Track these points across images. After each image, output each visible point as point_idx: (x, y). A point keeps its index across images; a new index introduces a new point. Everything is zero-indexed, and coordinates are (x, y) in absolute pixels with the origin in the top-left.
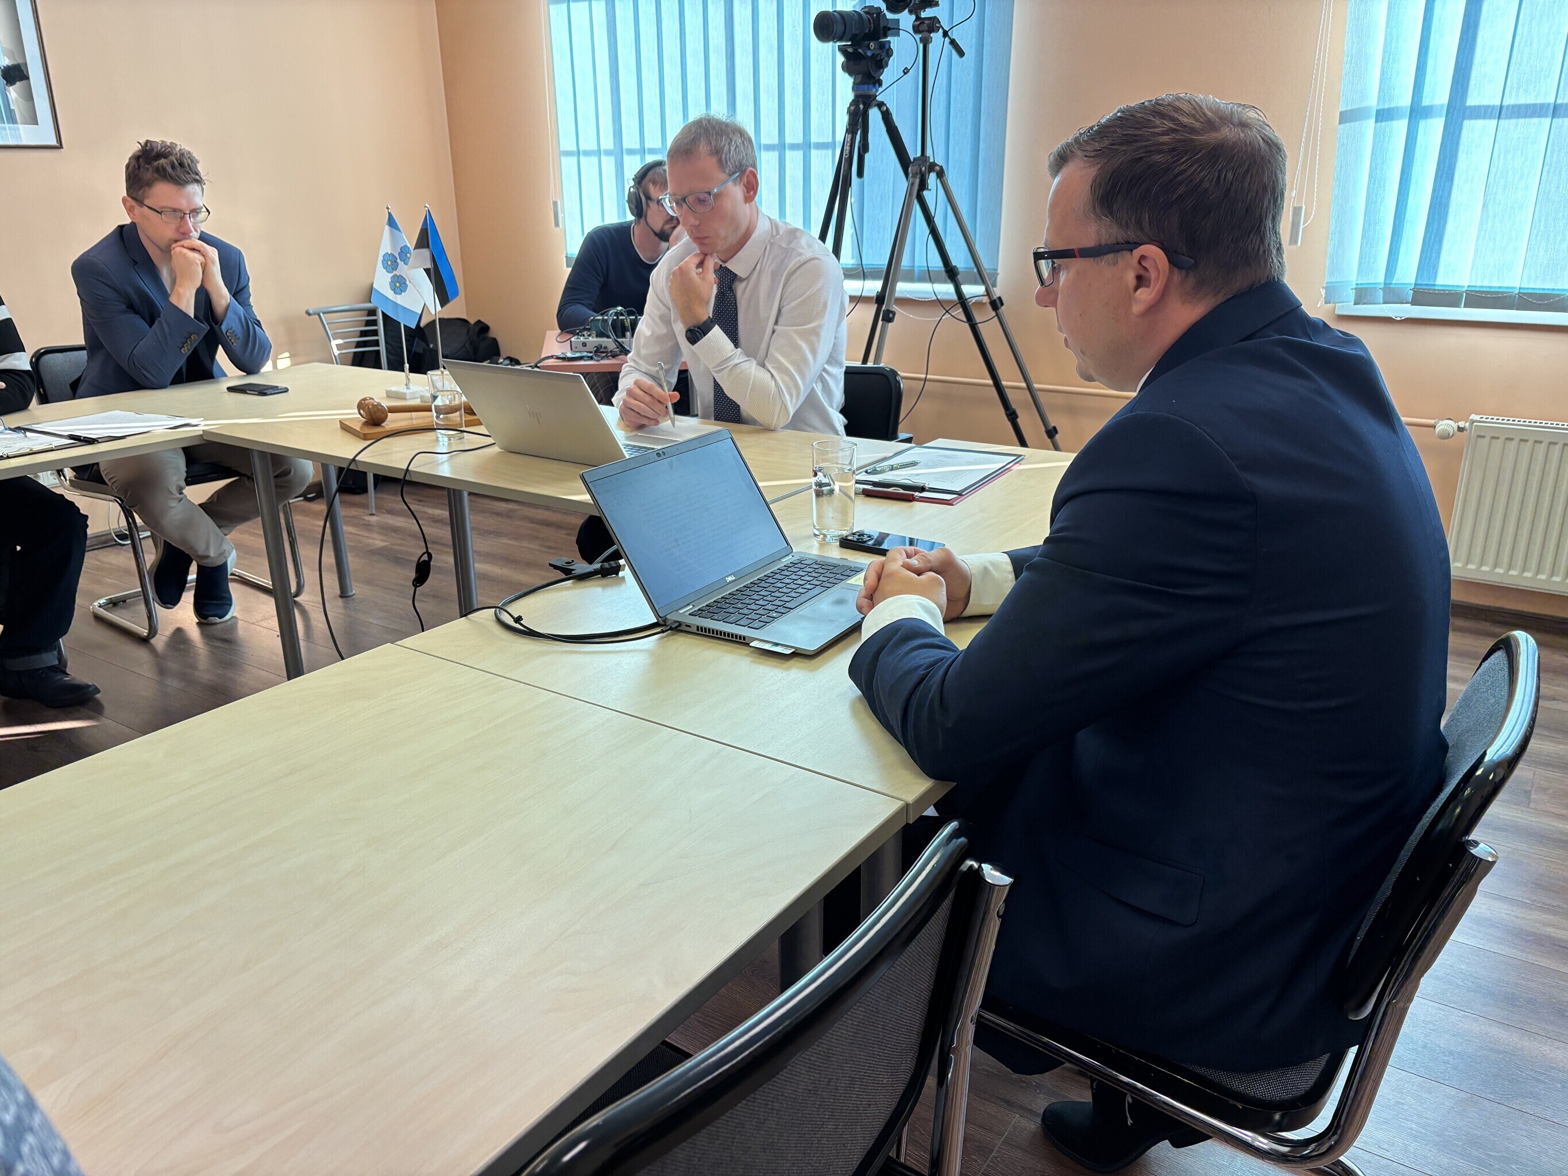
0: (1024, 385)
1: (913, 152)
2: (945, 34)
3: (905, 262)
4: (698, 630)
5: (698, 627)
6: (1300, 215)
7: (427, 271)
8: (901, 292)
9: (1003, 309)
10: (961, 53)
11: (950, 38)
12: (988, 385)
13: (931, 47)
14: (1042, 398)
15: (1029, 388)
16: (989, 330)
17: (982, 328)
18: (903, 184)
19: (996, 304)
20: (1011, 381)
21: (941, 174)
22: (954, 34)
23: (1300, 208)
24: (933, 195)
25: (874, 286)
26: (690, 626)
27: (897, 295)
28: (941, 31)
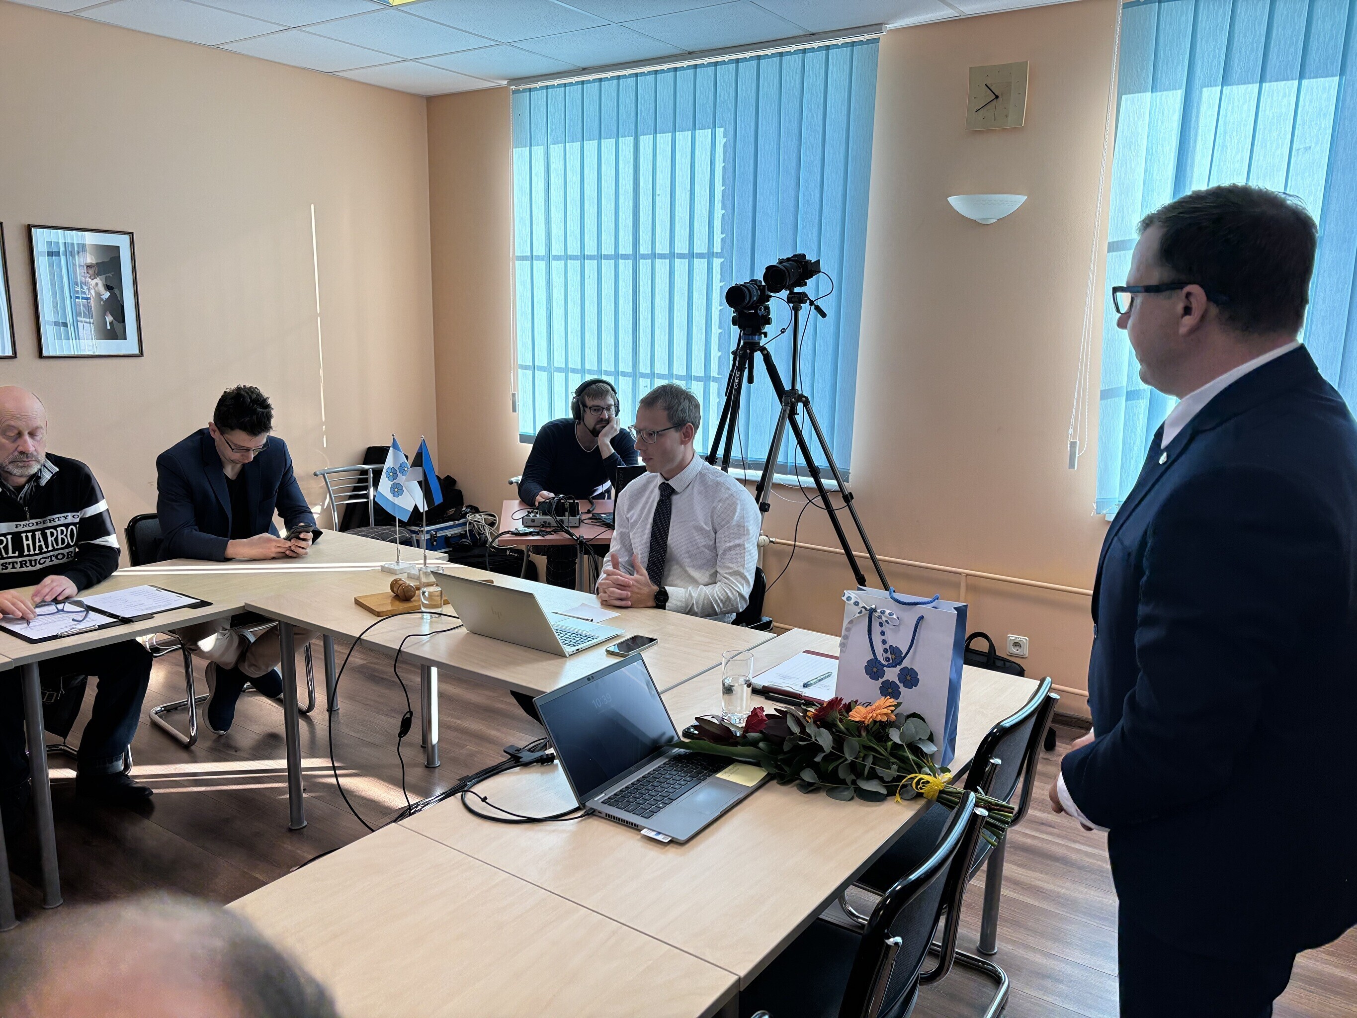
0: (868, 555)
1: (787, 387)
2: (812, 303)
3: (780, 459)
4: (606, 816)
5: (606, 814)
6: (1076, 447)
7: (420, 483)
8: (776, 479)
9: (853, 502)
10: (823, 315)
11: (815, 305)
12: (842, 554)
13: (801, 313)
14: (882, 566)
15: (872, 557)
16: (843, 516)
17: (837, 513)
18: (779, 407)
19: (848, 498)
20: (859, 553)
21: (806, 404)
22: (819, 303)
23: (1075, 443)
24: (801, 417)
25: (756, 475)
26: (601, 813)
27: (774, 481)
28: (808, 301)
